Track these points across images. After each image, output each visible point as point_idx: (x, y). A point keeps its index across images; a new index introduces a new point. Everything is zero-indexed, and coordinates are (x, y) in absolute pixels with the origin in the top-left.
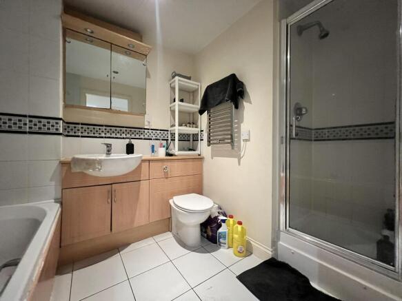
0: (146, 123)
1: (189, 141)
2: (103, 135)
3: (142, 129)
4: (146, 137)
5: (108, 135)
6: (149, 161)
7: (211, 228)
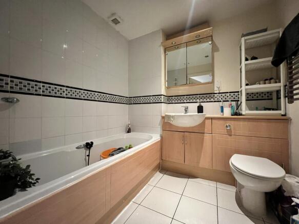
0: (216, 89)
1: (271, 99)
2: (185, 101)
3: (212, 94)
4: (216, 99)
5: (188, 101)
6: (212, 119)
7: (282, 207)
